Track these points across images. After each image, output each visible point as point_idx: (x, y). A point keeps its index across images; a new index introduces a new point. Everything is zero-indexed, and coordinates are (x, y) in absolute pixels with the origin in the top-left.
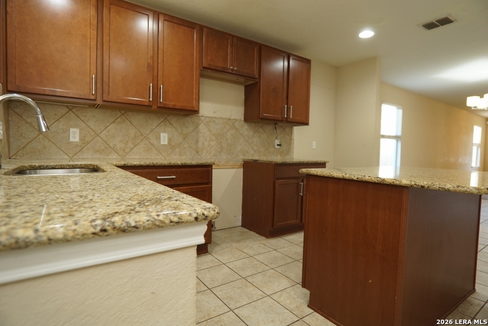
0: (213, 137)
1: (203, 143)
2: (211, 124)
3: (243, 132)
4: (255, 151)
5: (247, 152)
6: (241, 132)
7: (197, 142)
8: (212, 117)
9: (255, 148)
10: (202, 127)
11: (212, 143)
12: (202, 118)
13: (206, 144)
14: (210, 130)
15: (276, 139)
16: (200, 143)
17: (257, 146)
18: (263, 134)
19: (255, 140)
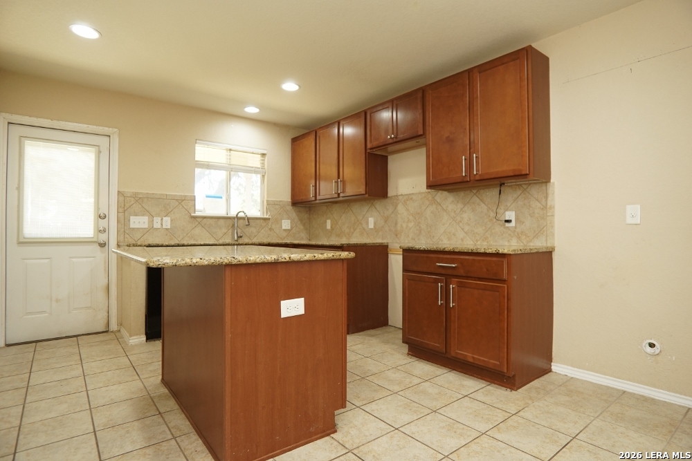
0: (411, 218)
1: (401, 225)
2: (408, 202)
3: (447, 207)
4: (466, 233)
5: (454, 235)
6: (444, 207)
7: (396, 224)
8: (410, 194)
9: (467, 228)
10: (400, 208)
11: (411, 225)
12: (400, 198)
13: (404, 226)
14: (407, 210)
15: (507, 210)
16: (399, 225)
17: (469, 225)
18: (479, 204)
19: (465, 216)
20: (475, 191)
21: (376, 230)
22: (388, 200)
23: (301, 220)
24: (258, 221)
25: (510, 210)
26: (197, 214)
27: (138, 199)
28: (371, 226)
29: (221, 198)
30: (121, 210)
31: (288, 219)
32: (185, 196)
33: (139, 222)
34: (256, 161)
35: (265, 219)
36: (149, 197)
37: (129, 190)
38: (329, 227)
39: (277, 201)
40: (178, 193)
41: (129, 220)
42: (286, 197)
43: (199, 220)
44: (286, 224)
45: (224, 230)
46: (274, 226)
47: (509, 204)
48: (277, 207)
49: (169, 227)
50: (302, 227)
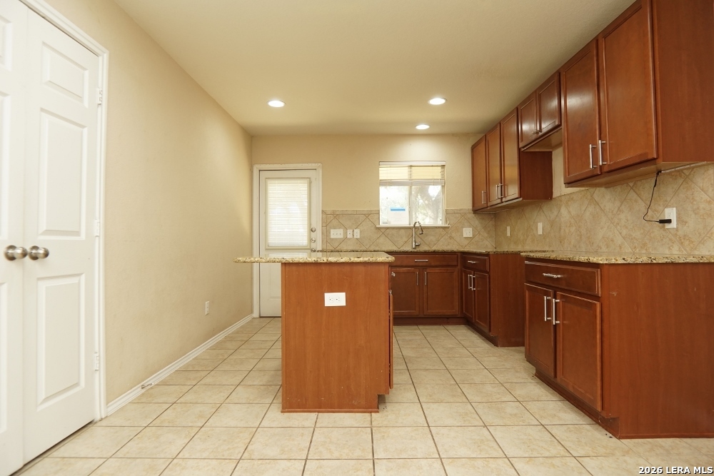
0: (572, 221)
2: (570, 203)
3: (605, 206)
4: (624, 238)
5: (612, 240)
6: (602, 206)
7: (560, 229)
8: (571, 194)
9: (624, 232)
10: (564, 211)
11: (573, 229)
13: (567, 231)
14: (569, 212)
15: (667, 207)
16: (562, 231)
17: (627, 228)
18: (636, 201)
19: (622, 216)
20: (631, 184)
21: (544, 236)
22: (553, 202)
23: (485, 228)
24: (437, 230)
25: (670, 207)
26: (382, 225)
27: (336, 215)
28: (540, 232)
29: (404, 210)
30: (324, 225)
31: (470, 227)
32: (371, 211)
33: (336, 234)
34: (436, 173)
35: (444, 228)
36: (344, 214)
37: (329, 209)
38: (509, 234)
39: (457, 210)
40: (366, 209)
41: (330, 233)
42: (467, 204)
43: (383, 230)
44: (468, 232)
45: (405, 239)
46: (454, 235)
47: (669, 199)
48: (457, 215)
49: (358, 237)
50: (486, 235)
